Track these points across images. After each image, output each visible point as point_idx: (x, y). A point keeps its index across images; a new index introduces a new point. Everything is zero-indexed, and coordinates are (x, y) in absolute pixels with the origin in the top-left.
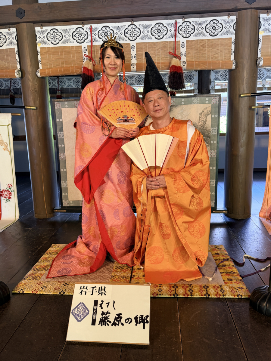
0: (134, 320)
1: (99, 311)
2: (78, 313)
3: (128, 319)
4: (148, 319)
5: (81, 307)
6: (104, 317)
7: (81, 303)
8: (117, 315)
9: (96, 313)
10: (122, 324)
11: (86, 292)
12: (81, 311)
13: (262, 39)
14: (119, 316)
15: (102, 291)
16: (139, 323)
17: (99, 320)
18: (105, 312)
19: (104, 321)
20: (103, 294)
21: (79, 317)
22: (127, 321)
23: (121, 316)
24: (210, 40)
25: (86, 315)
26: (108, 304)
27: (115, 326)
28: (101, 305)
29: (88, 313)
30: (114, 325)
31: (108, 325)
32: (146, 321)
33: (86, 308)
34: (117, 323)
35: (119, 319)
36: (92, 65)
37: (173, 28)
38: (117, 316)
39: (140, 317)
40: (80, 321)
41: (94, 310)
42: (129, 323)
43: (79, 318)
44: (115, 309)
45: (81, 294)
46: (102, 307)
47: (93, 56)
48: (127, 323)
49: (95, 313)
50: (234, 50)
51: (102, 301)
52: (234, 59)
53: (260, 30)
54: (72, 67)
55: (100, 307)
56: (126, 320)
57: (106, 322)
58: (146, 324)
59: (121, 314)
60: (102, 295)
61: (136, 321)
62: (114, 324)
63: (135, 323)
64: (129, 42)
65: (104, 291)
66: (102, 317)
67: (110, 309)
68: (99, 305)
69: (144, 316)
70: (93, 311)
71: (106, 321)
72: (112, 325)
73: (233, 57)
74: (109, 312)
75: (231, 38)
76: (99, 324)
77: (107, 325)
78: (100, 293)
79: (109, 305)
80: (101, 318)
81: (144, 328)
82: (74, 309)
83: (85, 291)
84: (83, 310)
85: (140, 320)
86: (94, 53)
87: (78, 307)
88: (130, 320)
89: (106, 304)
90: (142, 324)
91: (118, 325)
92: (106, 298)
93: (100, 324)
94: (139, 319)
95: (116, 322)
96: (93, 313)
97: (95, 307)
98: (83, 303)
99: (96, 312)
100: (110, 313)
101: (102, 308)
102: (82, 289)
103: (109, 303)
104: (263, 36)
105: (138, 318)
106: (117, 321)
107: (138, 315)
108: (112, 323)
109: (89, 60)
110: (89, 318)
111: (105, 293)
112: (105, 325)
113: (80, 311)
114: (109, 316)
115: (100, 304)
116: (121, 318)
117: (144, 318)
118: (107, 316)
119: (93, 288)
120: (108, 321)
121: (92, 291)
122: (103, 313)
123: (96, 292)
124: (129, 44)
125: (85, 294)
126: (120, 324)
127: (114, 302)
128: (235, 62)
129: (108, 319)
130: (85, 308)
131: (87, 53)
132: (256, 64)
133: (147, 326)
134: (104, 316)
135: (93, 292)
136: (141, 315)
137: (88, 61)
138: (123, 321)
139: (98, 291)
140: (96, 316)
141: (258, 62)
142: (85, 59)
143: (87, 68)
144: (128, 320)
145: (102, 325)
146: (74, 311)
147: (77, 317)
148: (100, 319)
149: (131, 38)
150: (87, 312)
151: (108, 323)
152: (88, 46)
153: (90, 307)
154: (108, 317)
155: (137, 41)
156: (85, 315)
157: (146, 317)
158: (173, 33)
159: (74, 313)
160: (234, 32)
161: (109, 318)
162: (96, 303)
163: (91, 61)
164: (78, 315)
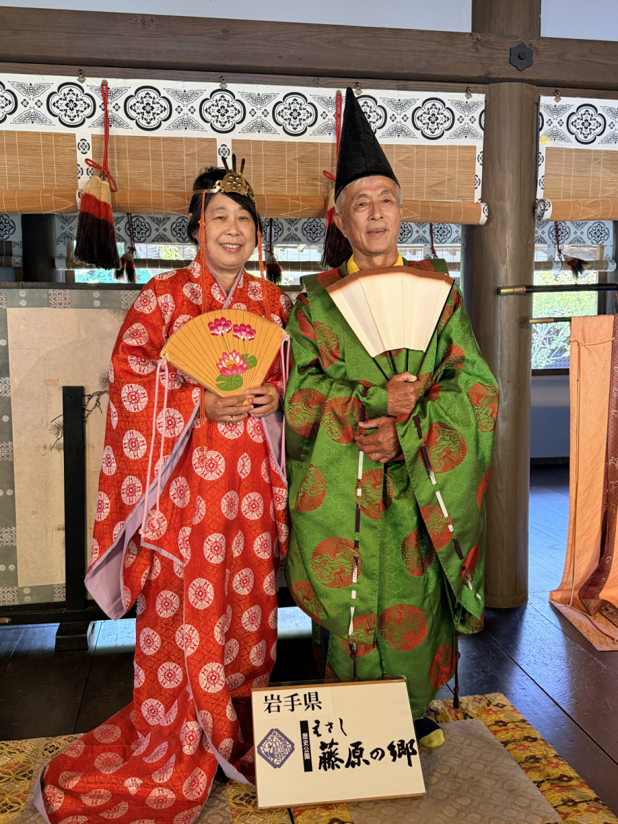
0: (387, 752)
1: (315, 742)
2: (271, 752)
3: (376, 750)
4: (415, 746)
5: (275, 737)
6: (328, 752)
7: (272, 730)
8: (352, 745)
9: (309, 747)
10: (367, 762)
11: (279, 707)
12: (276, 746)
13: (546, 156)
14: (357, 748)
15: (311, 702)
16: (400, 756)
17: (319, 759)
18: (328, 741)
19: (329, 760)
20: (315, 707)
21: (274, 758)
22: (374, 755)
23: (360, 746)
24: (423, 147)
25: (290, 753)
26: (329, 726)
27: (353, 767)
28: (316, 729)
29: (293, 749)
30: (350, 767)
31: (339, 767)
32: (411, 751)
33: (287, 739)
34: (356, 760)
35: (357, 753)
36: (109, 190)
37: (330, 109)
38: (354, 748)
39: (398, 745)
40: (279, 766)
41: (303, 740)
42: (380, 759)
43: (275, 760)
44: (346, 735)
45: (270, 712)
46: (320, 733)
47: (109, 167)
48: (375, 758)
49: (306, 747)
50: (480, 177)
51: (317, 722)
52: (482, 200)
53: (541, 133)
54: (44, 191)
55: (315, 733)
56: (372, 753)
57: (333, 762)
58: (412, 757)
59: (360, 743)
60: (313, 709)
61: (393, 753)
62: (350, 764)
63: (392, 757)
64: (211, 134)
65: (315, 702)
66: (323, 753)
67: (336, 734)
68: (311, 731)
69: (407, 742)
70: (303, 744)
71: (333, 759)
72: (347, 766)
73: (478, 194)
74: (335, 741)
75: (475, 147)
76: (320, 768)
77: (335, 767)
78: (309, 707)
79: (331, 727)
80: (322, 755)
81: (410, 764)
82: (261, 744)
83: (276, 704)
84: (281, 743)
85: (399, 750)
86: (112, 157)
87: (269, 738)
88: (380, 752)
89: (327, 725)
90: (405, 757)
91: (359, 764)
92: (323, 715)
93: (322, 768)
94: (396, 749)
95: (353, 759)
96: (303, 747)
97: (305, 735)
98: (277, 730)
99: (309, 743)
100: (337, 744)
101: (319, 735)
102: (268, 702)
103: (331, 724)
104: (548, 149)
105: (395, 746)
106: (355, 757)
107: (393, 742)
108: (346, 762)
109: (100, 176)
110: (297, 758)
111: (319, 705)
112: (333, 768)
113: (274, 745)
114: (337, 749)
115: (313, 728)
116: (362, 750)
117: (407, 745)
118: (333, 751)
119: (292, 697)
120: (337, 759)
121: (290, 703)
122: (323, 746)
123: (300, 704)
124: (214, 140)
125: (279, 711)
126: (362, 762)
127: (341, 721)
128: (486, 207)
129: (336, 756)
130: (283, 739)
131: (89, 155)
132: (534, 212)
133: (416, 759)
134: (326, 750)
135: (293, 705)
136: (400, 741)
137: (98, 178)
138: (366, 755)
139: (302, 701)
140: (310, 752)
141: (538, 211)
142: (85, 172)
143: (95, 198)
144: (376, 753)
145: (326, 769)
146: (262, 748)
147: (272, 759)
148: (320, 757)
149: (218, 126)
150: (290, 746)
151: (338, 763)
152: (94, 137)
153: (295, 735)
154: (336, 752)
155: (235, 135)
156: (287, 753)
157: (409, 742)
158: (330, 122)
159: (263, 752)
160: (482, 132)
161: (337, 754)
162: (304, 726)
163: (104, 180)
164: (272, 755)
